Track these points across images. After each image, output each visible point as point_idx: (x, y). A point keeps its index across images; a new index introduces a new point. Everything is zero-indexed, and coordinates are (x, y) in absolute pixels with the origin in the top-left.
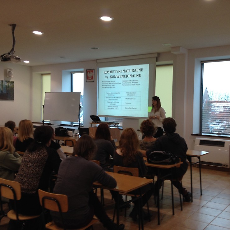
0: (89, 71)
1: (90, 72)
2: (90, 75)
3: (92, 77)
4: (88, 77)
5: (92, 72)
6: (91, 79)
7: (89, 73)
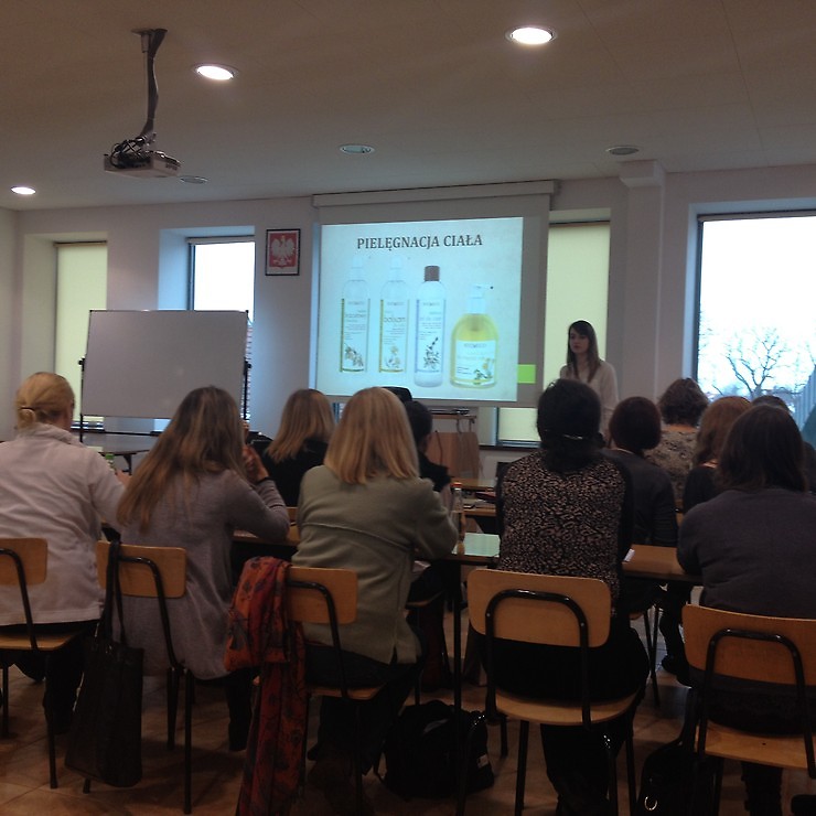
0: (278, 237)
1: (283, 239)
2: (283, 249)
3: (292, 258)
4: (273, 258)
5: (290, 241)
6: (288, 265)
7: (276, 241)
